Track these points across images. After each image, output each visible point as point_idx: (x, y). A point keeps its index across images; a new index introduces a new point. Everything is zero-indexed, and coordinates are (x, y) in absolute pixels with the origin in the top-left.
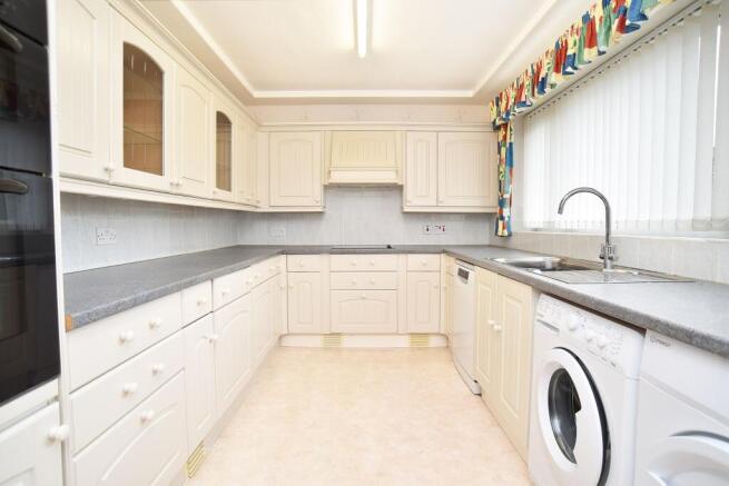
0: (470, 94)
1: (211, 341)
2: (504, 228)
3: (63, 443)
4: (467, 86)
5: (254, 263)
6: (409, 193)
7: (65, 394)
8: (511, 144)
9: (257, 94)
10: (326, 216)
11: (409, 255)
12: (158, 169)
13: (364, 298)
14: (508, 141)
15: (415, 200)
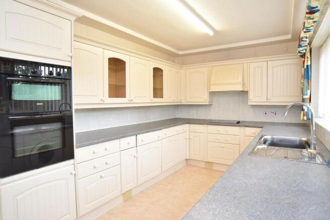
0: (289, 37)
1: (135, 157)
2: (304, 116)
3: (75, 175)
4: (286, 33)
5: (164, 128)
6: (251, 95)
7: (76, 163)
8: (307, 66)
9: (181, 53)
10: (213, 106)
11: (246, 128)
12: (123, 96)
13: (223, 147)
14: (306, 64)
15: (255, 98)
